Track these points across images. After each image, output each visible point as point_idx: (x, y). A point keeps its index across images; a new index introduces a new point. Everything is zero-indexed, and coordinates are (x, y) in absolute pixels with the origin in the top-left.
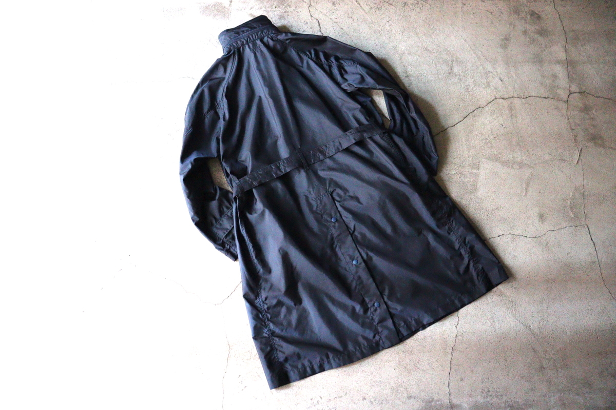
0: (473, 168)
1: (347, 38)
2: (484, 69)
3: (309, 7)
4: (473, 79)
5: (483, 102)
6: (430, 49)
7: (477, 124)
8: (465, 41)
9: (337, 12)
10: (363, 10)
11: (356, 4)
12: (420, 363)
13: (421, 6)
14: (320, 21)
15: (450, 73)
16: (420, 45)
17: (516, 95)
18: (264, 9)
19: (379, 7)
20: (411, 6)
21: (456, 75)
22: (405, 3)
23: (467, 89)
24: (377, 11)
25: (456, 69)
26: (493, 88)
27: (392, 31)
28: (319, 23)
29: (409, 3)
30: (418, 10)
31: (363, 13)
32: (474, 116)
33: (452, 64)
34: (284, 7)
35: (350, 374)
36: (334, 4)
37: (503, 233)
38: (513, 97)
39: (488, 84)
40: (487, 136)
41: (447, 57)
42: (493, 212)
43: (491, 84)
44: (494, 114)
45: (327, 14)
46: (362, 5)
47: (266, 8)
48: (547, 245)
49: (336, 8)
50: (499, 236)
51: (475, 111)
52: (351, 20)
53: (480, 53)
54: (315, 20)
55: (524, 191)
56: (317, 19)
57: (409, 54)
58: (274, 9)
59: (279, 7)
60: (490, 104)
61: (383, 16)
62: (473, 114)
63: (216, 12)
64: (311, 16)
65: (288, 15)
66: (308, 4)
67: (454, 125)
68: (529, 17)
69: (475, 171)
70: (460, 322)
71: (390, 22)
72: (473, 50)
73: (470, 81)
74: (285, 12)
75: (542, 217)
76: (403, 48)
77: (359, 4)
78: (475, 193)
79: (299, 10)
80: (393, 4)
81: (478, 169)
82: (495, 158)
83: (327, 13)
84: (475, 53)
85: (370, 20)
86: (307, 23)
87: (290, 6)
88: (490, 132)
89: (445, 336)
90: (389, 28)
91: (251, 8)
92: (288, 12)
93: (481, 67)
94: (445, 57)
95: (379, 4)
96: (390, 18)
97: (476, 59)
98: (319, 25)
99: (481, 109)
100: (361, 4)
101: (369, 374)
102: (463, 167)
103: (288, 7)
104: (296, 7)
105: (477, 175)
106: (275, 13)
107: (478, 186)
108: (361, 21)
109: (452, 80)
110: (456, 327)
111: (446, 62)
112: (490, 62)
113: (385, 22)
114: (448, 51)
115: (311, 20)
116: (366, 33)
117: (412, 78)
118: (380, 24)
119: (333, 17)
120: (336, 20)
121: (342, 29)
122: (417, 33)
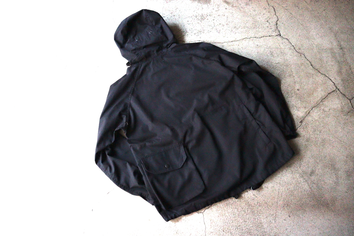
1: (295, 20)
9: (287, 2)
10: (306, 2)
14: (275, 8)
16: (349, 26)
24: (316, 3)
27: (327, 16)
28: (274, 9)
31: (307, 4)
45: (280, 4)
52: (297, 8)
54: (271, 7)
56: (272, 7)
57: (342, 33)
61: (320, 6)
64: (269, 4)
65: (252, 3)
71: (326, 10)
74: (250, 1)
76: (337, 28)
83: (280, 2)
85: (311, 9)
86: (266, 9)
90: (325, 15)
92: (252, 1)
96: (325, 8)
98: (275, 11)
108: (304, 9)
113: (322, 10)
115: (268, 7)
116: (309, 17)
117: (345, 50)
118: (319, 12)
119: (284, 6)
120: (287, 8)
121: (291, 14)
122: (347, 19)
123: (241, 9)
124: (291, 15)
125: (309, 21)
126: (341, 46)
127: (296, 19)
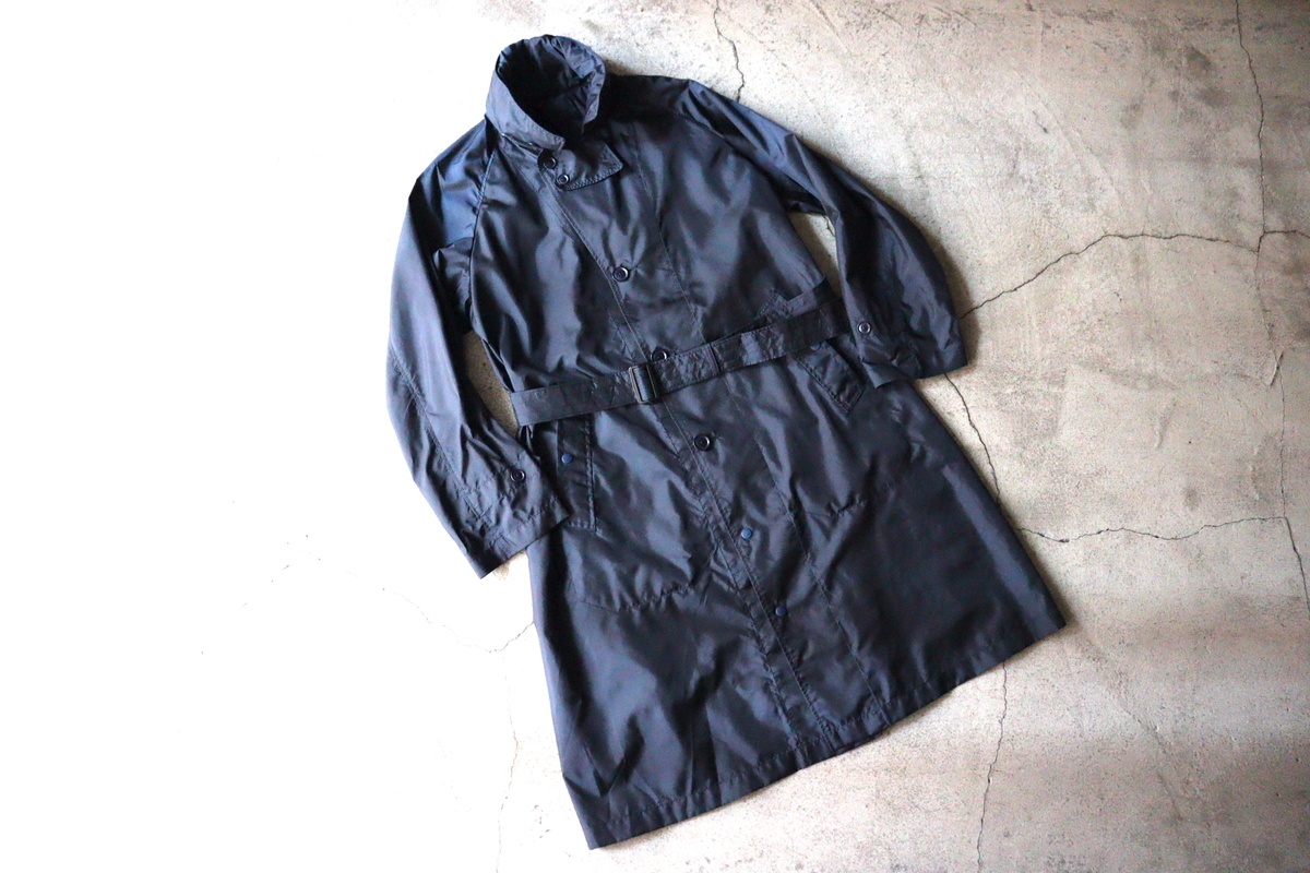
0: (1051, 382)
2: (1083, 169)
3: (715, 12)
4: (1060, 191)
5: (1078, 242)
6: (971, 121)
7: (1064, 288)
8: (1046, 106)
9: (775, 27)
10: (832, 26)
11: (817, 12)
12: (920, 796)
13: (955, 26)
14: (737, 46)
15: (1011, 175)
16: (950, 109)
17: (1148, 230)
18: (617, 11)
19: (865, 21)
20: (934, 24)
21: (1024, 181)
22: (922, 17)
23: (1047, 211)
25: (1024, 168)
26: (1100, 213)
27: (891, 75)
28: (735, 49)
29: (931, 18)
30: (949, 32)
31: (831, 34)
32: (1059, 272)
33: (1017, 155)
34: (660, 9)
35: (773, 811)
36: (768, 9)
37: (1108, 526)
38: (1142, 235)
39: (1091, 205)
40: (1083, 315)
41: (1007, 139)
42: (1089, 480)
43: (1097, 204)
44: (1100, 271)
45: (753, 32)
46: (829, 16)
47: (621, 10)
48: (1199, 556)
49: (772, 19)
50: (1099, 533)
51: (1062, 261)
52: (804, 47)
53: (1078, 134)
54: (727, 43)
55: (1157, 438)
56: (730, 41)
57: (927, 127)
58: (640, 14)
59: (650, 9)
60: (1094, 249)
61: (873, 42)
62: (1056, 266)
63: (512, 13)
64: (719, 33)
65: (669, 29)
66: (712, 7)
67: (1015, 289)
68: (1184, 61)
69: (1054, 390)
70: (1008, 713)
71: (887, 55)
72: (1062, 128)
73: (1052, 195)
74: (663, 21)
75: (1191, 496)
76: (914, 114)
77: (824, 14)
78: (1054, 439)
79: (693, 18)
80: (897, 17)
81: (1062, 387)
82: (1098, 365)
83: (753, 28)
84: (1066, 134)
85: (846, 50)
86: (709, 48)
87: (673, 9)
88: (1090, 308)
89: (975, 741)
90: (884, 70)
91: (589, 9)
92: (669, 21)
93: (1077, 167)
94: (1002, 138)
95: (866, 16)
96: (888, 49)
97: (1068, 146)
98: (736, 55)
99: (1073, 256)
100: (828, 12)
101: (812, 814)
102: (1031, 379)
103: (670, 11)
104: (687, 12)
105: (1058, 399)
106: (642, 22)
107: (1060, 424)
108: (826, 49)
109: (1016, 191)
110: (1001, 722)
111: (1004, 149)
112: (1097, 155)
113: (878, 56)
114: (1010, 127)
115: (717, 42)
116: (836, 77)
117: (931, 183)
118: (867, 60)
119: (767, 38)
120: (772, 46)
121: (785, 65)
122: (944, 84)
123: (635, 48)
124: (784, 69)
125: (835, 88)
126: (919, 169)
127: (797, 84)
